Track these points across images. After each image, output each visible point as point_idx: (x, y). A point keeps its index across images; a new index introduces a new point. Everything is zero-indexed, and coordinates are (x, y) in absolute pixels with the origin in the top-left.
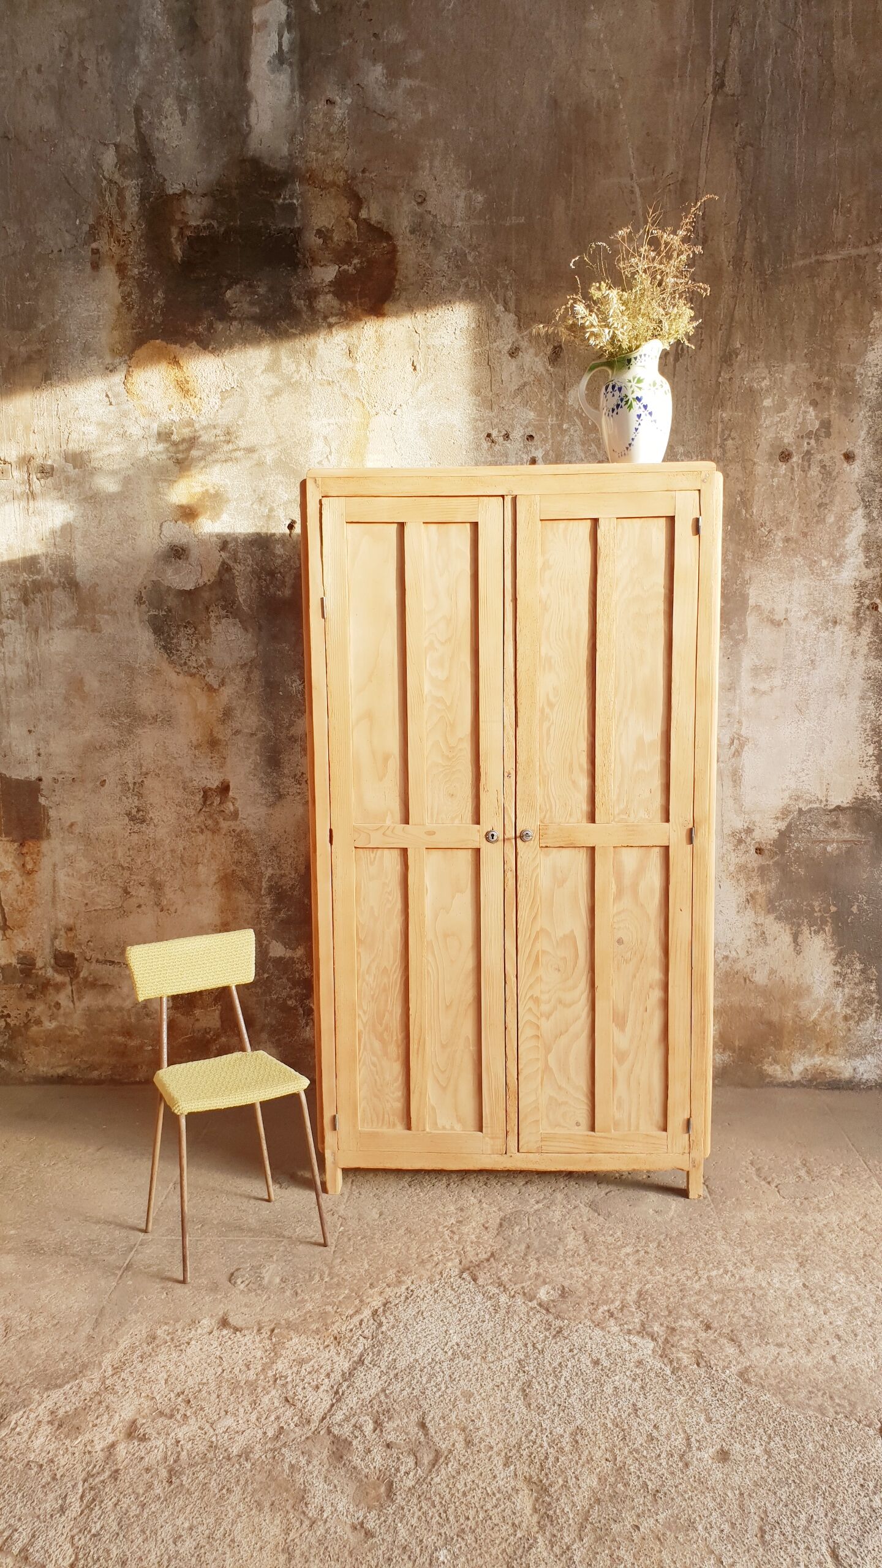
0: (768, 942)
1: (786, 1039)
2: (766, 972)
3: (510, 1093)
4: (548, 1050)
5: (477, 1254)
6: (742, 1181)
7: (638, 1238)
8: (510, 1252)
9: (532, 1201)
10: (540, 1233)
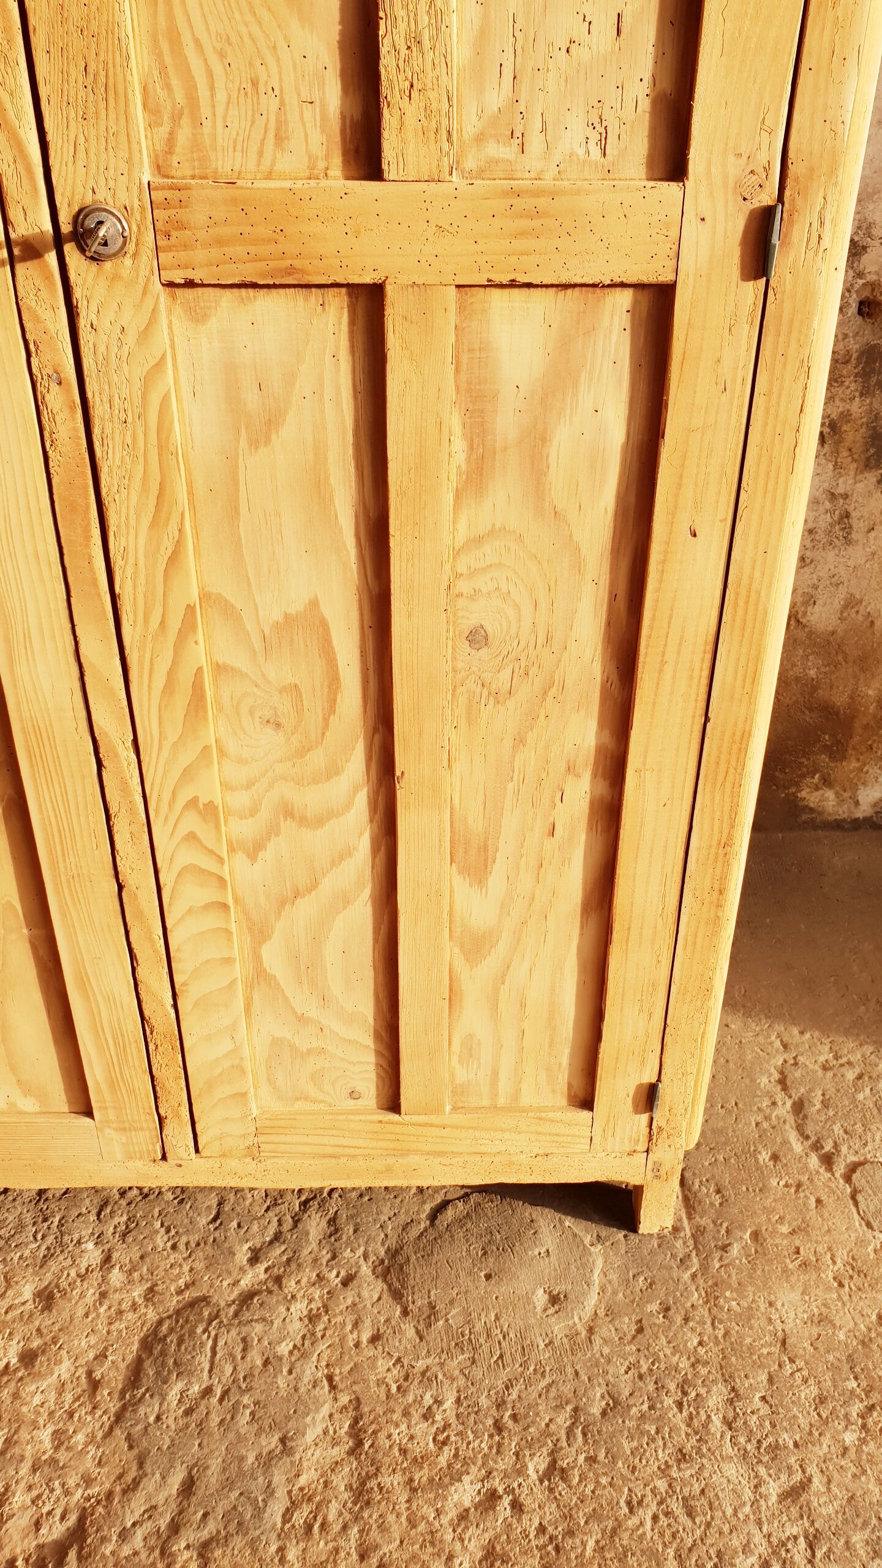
0: (854, 536)
1: (856, 739)
2: (837, 603)
3: (155, 1039)
4: (260, 934)
5: (37, 1525)
6: (764, 1156)
7: (499, 1427)
8: (137, 1505)
9: (242, 1255)
10: (234, 1410)
